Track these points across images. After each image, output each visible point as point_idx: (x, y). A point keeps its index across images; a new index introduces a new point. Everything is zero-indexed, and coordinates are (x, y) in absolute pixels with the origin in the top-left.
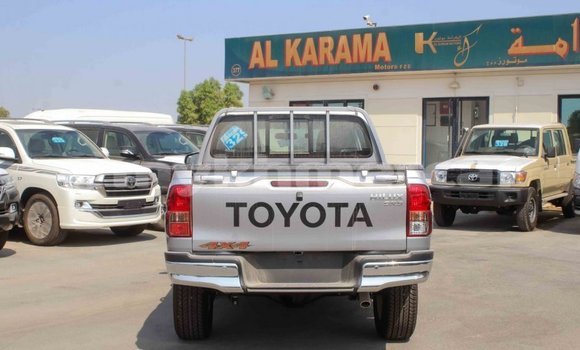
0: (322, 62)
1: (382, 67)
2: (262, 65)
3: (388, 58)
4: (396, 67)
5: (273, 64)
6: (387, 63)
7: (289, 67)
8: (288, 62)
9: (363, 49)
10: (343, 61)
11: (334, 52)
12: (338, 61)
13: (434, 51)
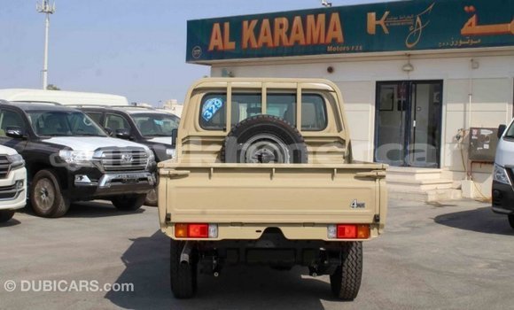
0: (277, 44)
1: (334, 49)
2: (221, 47)
3: (340, 39)
4: (348, 48)
5: (231, 45)
6: (339, 44)
7: (246, 49)
8: (245, 45)
9: (316, 30)
10: (297, 42)
11: (289, 33)
12: (292, 43)
13: (386, 31)
